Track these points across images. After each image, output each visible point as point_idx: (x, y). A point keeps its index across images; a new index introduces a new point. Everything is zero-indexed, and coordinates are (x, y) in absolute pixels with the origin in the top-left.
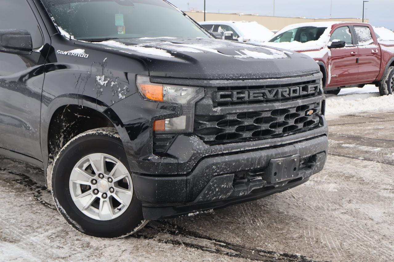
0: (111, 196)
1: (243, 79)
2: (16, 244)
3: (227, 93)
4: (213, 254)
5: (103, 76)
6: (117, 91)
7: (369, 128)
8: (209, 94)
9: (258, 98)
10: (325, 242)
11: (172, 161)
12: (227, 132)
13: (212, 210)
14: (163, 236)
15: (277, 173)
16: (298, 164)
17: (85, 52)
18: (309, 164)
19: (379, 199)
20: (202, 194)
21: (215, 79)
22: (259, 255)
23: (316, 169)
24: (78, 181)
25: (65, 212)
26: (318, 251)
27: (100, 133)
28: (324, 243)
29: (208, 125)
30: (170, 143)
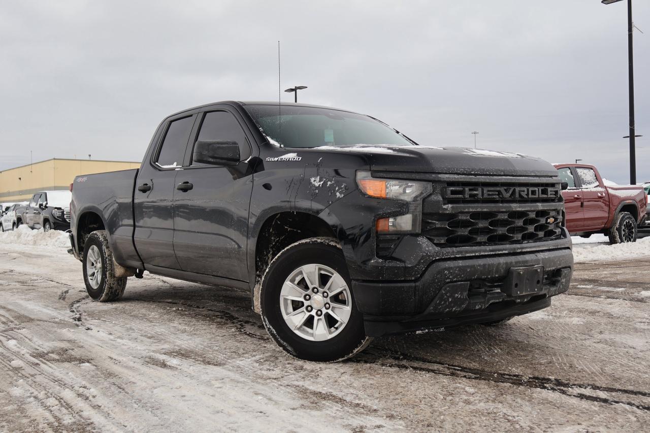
0: (327, 313)
1: (475, 175)
2: (221, 367)
3: (458, 189)
4: (448, 377)
5: (318, 177)
6: (334, 191)
7: (605, 272)
8: (438, 190)
9: (493, 197)
10: (582, 367)
11: (399, 264)
12: (459, 233)
13: (443, 329)
14: (386, 361)
15: (518, 284)
16: (541, 276)
17: (297, 155)
18: (554, 279)
19: (636, 330)
20: (433, 304)
21: (444, 173)
22: (504, 377)
23: (561, 287)
24: (290, 296)
25: (275, 333)
26: (575, 375)
27: (315, 241)
28: (580, 368)
29: (438, 224)
30: (394, 245)
